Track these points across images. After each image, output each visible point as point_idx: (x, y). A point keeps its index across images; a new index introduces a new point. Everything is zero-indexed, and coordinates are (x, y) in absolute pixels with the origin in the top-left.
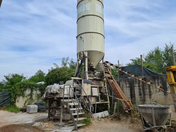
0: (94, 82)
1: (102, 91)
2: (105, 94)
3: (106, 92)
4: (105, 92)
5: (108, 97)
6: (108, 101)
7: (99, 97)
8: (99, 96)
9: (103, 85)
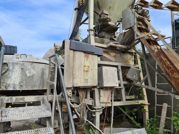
0: (109, 54)
1: (129, 76)
2: (138, 83)
3: (140, 79)
4: (137, 78)
5: (144, 90)
6: (144, 99)
7: (120, 89)
8: (122, 86)
9: (132, 63)
